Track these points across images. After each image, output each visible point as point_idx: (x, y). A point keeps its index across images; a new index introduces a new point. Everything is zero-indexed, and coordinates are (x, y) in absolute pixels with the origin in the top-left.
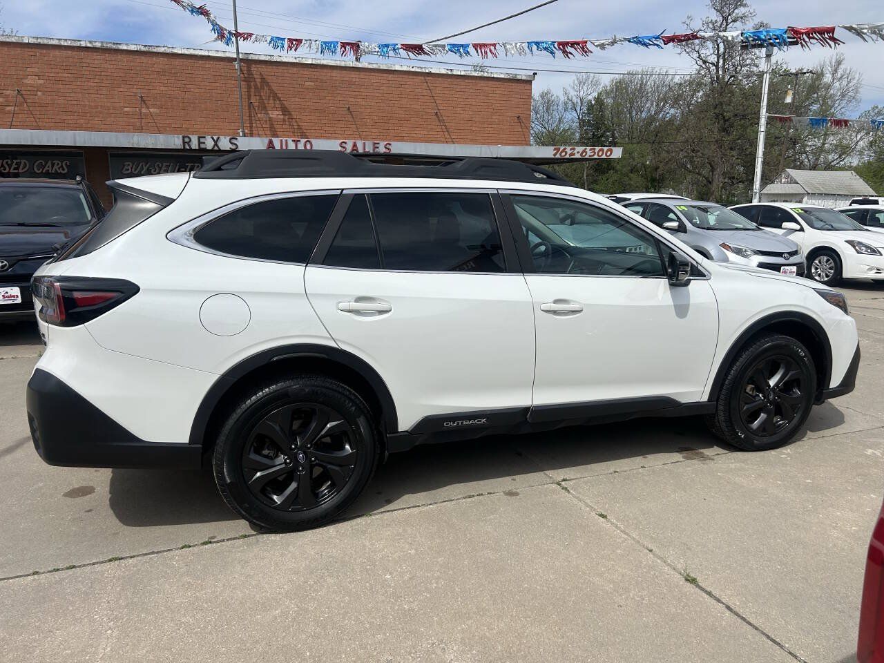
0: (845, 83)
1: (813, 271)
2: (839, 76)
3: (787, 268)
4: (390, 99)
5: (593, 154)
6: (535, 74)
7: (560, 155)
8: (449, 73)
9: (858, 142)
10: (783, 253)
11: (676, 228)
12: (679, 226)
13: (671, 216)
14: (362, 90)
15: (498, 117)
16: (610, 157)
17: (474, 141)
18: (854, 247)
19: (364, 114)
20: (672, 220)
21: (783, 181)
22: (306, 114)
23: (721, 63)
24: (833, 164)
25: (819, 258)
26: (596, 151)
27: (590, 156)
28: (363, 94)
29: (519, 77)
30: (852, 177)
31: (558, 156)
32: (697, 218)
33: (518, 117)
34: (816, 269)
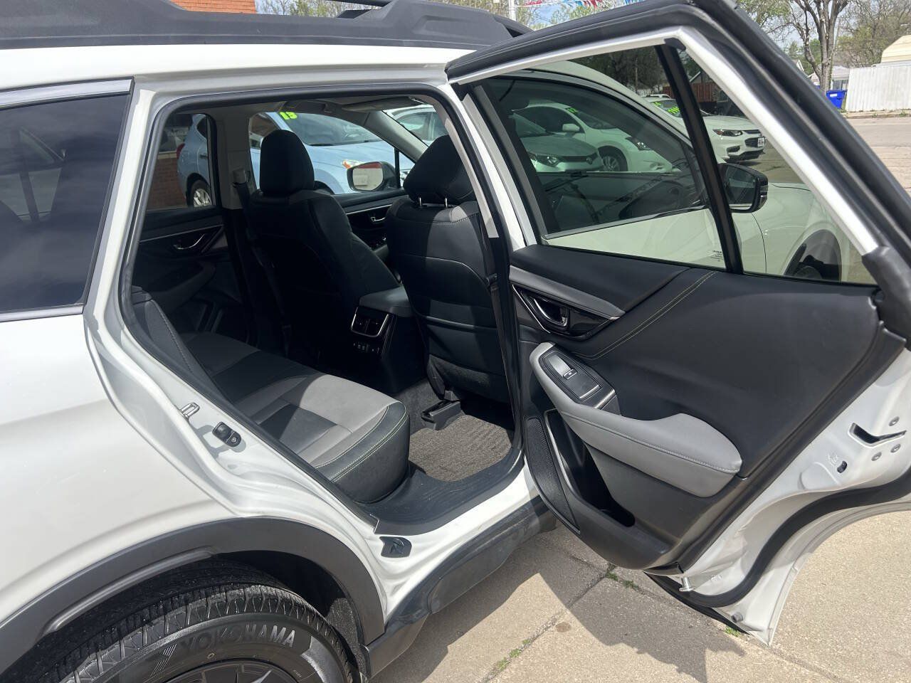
10: (586, 157)
18: (635, 144)
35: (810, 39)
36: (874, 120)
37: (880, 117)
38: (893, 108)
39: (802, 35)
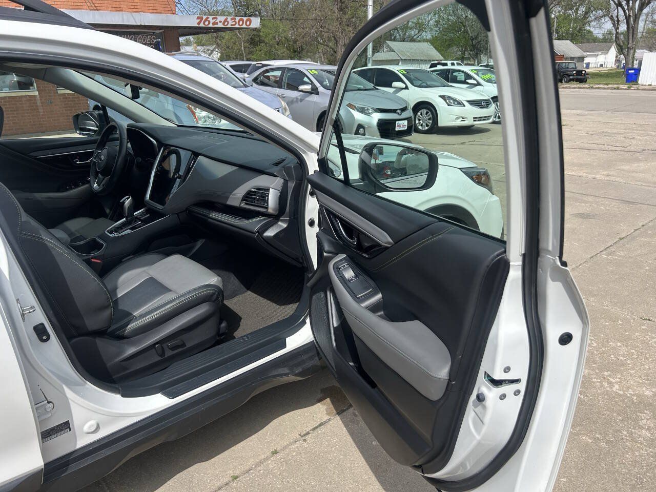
1: (417, 122)
3: (400, 122)
5: (234, 23)
7: (204, 24)
9: (429, 21)
10: (396, 110)
11: (310, 90)
12: (312, 89)
13: (306, 79)
16: (250, 27)
18: (445, 101)
20: (306, 83)
21: (385, 51)
24: (415, 37)
25: (420, 112)
26: (237, 21)
27: (232, 25)
30: (429, 46)
31: (202, 25)
32: (327, 81)
34: (419, 120)
35: (620, 28)
39: (614, 25)
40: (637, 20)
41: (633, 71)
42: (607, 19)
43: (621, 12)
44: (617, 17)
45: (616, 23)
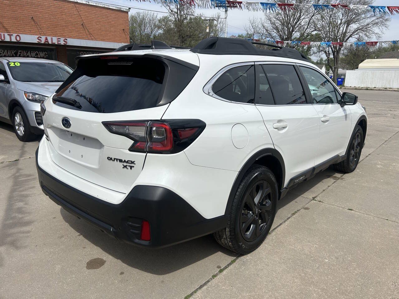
0: (222, 25)
2: (219, 22)
4: (56, 14)
6: (130, 9)
8: (87, 3)
14: (39, 8)
15: (114, 29)
17: (103, 40)
19: (41, 21)
22: (5, 19)
23: (179, 13)
28: (40, 10)
29: (122, 9)
33: (123, 30)
35: (330, 57)
36: (356, 90)
37: (358, 89)
38: (363, 86)
39: (327, 56)
40: (338, 53)
41: (340, 80)
42: (323, 52)
43: (330, 49)
44: (328, 51)
45: (328, 54)
